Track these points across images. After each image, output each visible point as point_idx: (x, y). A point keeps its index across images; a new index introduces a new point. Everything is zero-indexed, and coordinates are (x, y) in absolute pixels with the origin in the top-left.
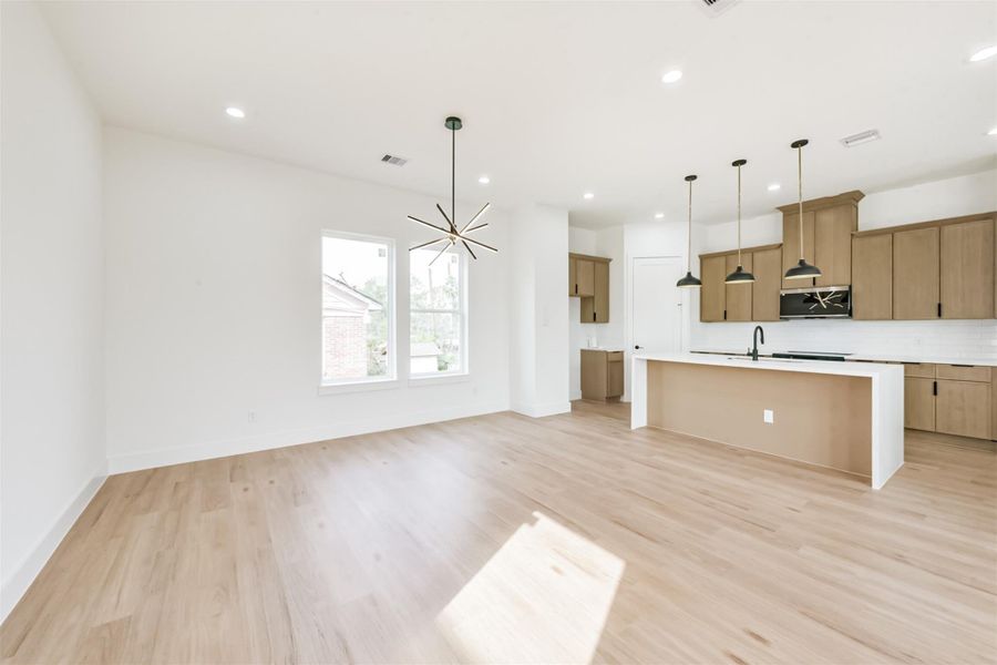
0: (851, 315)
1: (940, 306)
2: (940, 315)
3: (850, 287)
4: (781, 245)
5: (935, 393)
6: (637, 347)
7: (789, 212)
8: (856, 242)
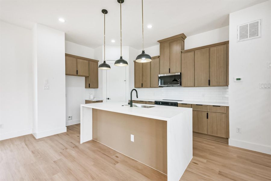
0: (181, 84)
1: (209, 80)
2: (209, 85)
3: (181, 73)
4: (159, 56)
5: (207, 118)
6: (108, 99)
7: (162, 43)
8: (183, 55)
